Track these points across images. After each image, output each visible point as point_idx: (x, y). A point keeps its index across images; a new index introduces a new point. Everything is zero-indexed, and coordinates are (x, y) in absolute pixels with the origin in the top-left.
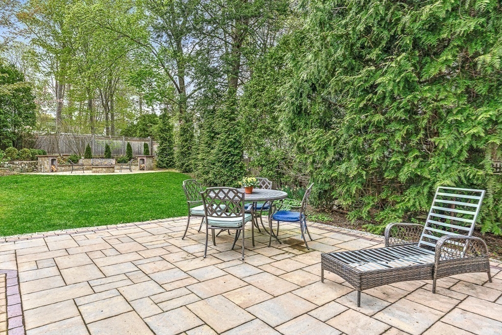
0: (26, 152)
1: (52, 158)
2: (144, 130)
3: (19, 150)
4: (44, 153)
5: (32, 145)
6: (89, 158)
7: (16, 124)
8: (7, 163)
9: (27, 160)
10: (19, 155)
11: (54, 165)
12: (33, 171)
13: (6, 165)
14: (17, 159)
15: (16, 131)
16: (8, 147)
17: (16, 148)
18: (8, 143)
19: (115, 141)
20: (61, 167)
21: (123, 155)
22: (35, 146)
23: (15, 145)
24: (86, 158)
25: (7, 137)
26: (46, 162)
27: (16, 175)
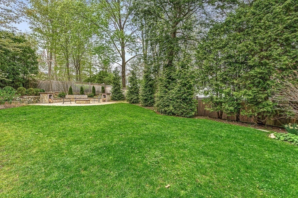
0: (32, 91)
1: (50, 94)
2: (100, 80)
3: (27, 89)
4: (44, 91)
5: (35, 86)
6: (71, 94)
7: (25, 73)
8: (19, 97)
9: (32, 96)
10: (27, 92)
11: (51, 99)
12: (37, 102)
13: (17, 99)
14: (26, 95)
15: (25, 77)
16: (19, 87)
17: (25, 87)
18: (19, 84)
19: (85, 85)
20: (55, 100)
21: (91, 93)
22: (37, 87)
23: (24, 86)
24: (69, 94)
25: (19, 81)
26: (45, 97)
27: (25, 106)
